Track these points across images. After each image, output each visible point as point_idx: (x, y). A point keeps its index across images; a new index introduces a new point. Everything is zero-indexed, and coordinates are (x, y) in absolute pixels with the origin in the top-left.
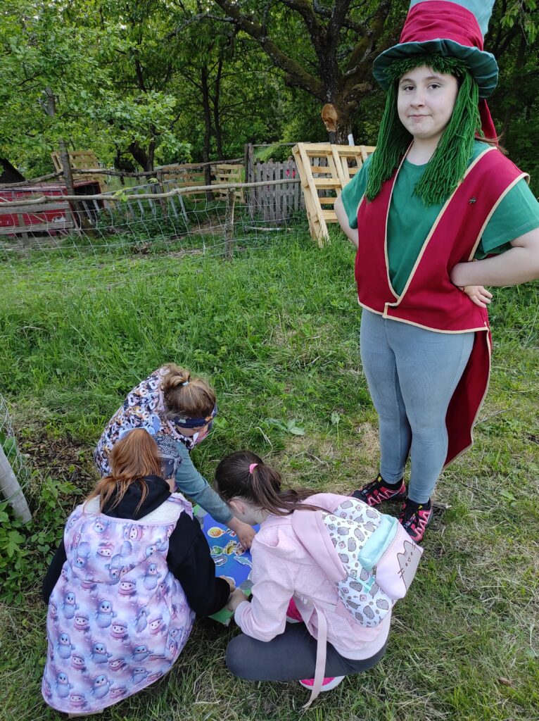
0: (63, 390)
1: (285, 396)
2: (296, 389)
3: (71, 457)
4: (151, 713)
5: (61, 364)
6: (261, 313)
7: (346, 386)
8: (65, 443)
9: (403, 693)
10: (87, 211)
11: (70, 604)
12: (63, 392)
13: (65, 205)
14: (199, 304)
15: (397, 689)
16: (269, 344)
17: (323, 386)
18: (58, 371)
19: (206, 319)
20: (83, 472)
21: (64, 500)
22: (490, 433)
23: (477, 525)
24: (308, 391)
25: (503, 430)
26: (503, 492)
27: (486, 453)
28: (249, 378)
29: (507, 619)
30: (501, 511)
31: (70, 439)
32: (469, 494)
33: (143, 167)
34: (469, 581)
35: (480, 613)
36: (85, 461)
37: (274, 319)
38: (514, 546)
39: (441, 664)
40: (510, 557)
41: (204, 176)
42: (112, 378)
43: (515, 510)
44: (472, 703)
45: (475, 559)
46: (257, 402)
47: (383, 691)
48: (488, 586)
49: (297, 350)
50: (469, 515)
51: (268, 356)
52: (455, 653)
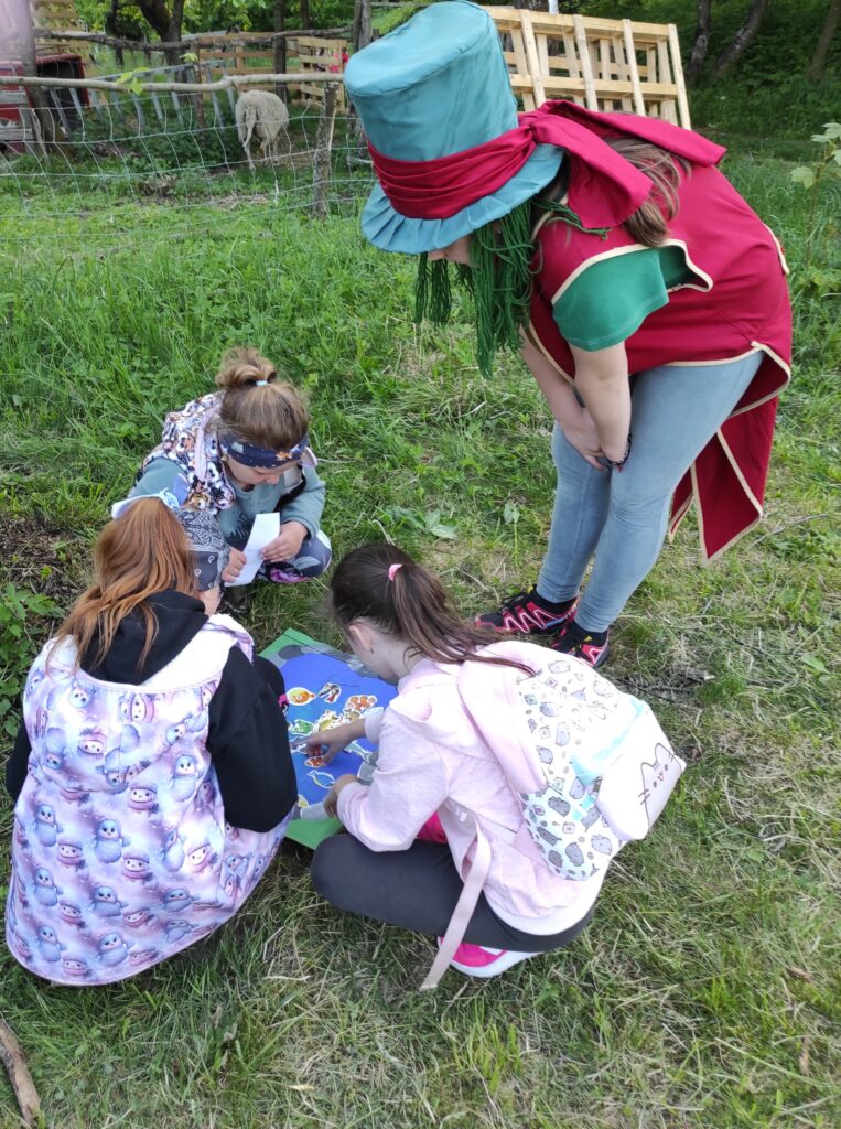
0: (26, 434)
1: (423, 469)
2: (442, 457)
3: (43, 552)
4: (191, 988)
5: (20, 386)
6: (380, 316)
7: (532, 457)
8: (31, 527)
9: (623, 983)
10: (60, 109)
11: (46, 823)
12: (26, 437)
13: (19, 96)
14: (268, 294)
15: (613, 976)
16: (394, 375)
17: (491, 455)
18: (17, 400)
19: (282, 323)
20: (65, 579)
21: (33, 625)
22: (788, 554)
23: (758, 711)
24: (464, 463)
25: (811, 550)
26: (806, 658)
27: (779, 589)
28: (358, 433)
29: (807, 872)
30: (802, 691)
31: (40, 521)
32: (746, 658)
33: (159, 33)
34: (740, 804)
35: (760, 859)
36: (69, 561)
37: (403, 331)
38: (823, 751)
39: (690, 940)
40: (816, 768)
41: (273, 58)
42: (113, 418)
43: (828, 690)
44: (743, 1006)
45: (754, 769)
46: (371, 476)
47: (589, 978)
48: (774, 816)
49: (444, 388)
50: (746, 694)
51: (393, 396)
52: (716, 924)
